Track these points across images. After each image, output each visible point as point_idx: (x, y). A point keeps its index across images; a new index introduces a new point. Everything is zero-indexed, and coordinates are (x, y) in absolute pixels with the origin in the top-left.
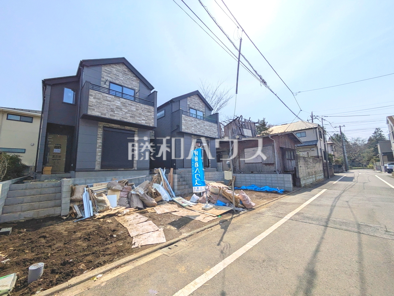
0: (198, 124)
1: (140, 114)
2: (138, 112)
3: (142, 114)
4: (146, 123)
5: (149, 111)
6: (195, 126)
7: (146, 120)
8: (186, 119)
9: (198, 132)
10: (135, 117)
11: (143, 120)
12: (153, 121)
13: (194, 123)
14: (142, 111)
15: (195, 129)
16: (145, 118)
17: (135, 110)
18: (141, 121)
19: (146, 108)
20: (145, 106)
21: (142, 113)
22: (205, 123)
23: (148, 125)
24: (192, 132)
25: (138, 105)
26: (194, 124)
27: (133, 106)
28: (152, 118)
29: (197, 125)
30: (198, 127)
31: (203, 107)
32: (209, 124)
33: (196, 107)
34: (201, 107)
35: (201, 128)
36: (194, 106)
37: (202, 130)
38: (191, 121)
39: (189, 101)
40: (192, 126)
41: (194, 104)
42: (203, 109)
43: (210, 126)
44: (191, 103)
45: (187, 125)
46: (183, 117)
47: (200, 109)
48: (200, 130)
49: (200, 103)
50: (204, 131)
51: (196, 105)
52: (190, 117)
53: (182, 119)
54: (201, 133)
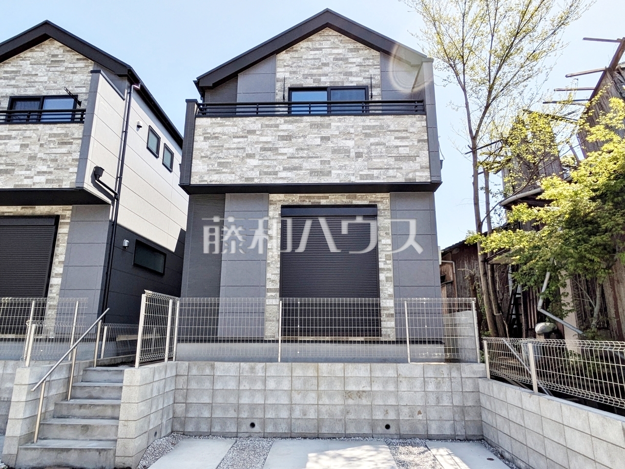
0: (288, 138)
1: (33, 158)
2: (28, 151)
3: (39, 155)
4: (48, 181)
5: (66, 140)
6: (264, 149)
7: (51, 173)
8: (218, 130)
10: (14, 170)
11: (40, 173)
12: (75, 170)
13: (263, 139)
14: (41, 145)
15: (266, 163)
16: (49, 166)
17: (18, 148)
18: (32, 178)
19: (55, 135)
20: (51, 129)
21: (40, 151)
23: (55, 186)
24: (247, 179)
25: (28, 133)
26: (257, 143)
27: (15, 138)
28: (73, 159)
29: (281, 144)
30: (282, 151)
31: (368, 65)
32: (362, 124)
33: (323, 79)
34: (355, 69)
35: (301, 154)
36: (315, 75)
37: (307, 162)
38: (242, 137)
39: (285, 64)
40: (250, 152)
41: (315, 70)
42: (367, 73)
43: (363, 132)
44: (295, 69)
45: (220, 155)
46: (200, 127)
47: (351, 79)
48: (296, 162)
49: (350, 55)
50: (321, 161)
51: (326, 69)
52: (238, 120)
53: (196, 138)
54: (304, 175)
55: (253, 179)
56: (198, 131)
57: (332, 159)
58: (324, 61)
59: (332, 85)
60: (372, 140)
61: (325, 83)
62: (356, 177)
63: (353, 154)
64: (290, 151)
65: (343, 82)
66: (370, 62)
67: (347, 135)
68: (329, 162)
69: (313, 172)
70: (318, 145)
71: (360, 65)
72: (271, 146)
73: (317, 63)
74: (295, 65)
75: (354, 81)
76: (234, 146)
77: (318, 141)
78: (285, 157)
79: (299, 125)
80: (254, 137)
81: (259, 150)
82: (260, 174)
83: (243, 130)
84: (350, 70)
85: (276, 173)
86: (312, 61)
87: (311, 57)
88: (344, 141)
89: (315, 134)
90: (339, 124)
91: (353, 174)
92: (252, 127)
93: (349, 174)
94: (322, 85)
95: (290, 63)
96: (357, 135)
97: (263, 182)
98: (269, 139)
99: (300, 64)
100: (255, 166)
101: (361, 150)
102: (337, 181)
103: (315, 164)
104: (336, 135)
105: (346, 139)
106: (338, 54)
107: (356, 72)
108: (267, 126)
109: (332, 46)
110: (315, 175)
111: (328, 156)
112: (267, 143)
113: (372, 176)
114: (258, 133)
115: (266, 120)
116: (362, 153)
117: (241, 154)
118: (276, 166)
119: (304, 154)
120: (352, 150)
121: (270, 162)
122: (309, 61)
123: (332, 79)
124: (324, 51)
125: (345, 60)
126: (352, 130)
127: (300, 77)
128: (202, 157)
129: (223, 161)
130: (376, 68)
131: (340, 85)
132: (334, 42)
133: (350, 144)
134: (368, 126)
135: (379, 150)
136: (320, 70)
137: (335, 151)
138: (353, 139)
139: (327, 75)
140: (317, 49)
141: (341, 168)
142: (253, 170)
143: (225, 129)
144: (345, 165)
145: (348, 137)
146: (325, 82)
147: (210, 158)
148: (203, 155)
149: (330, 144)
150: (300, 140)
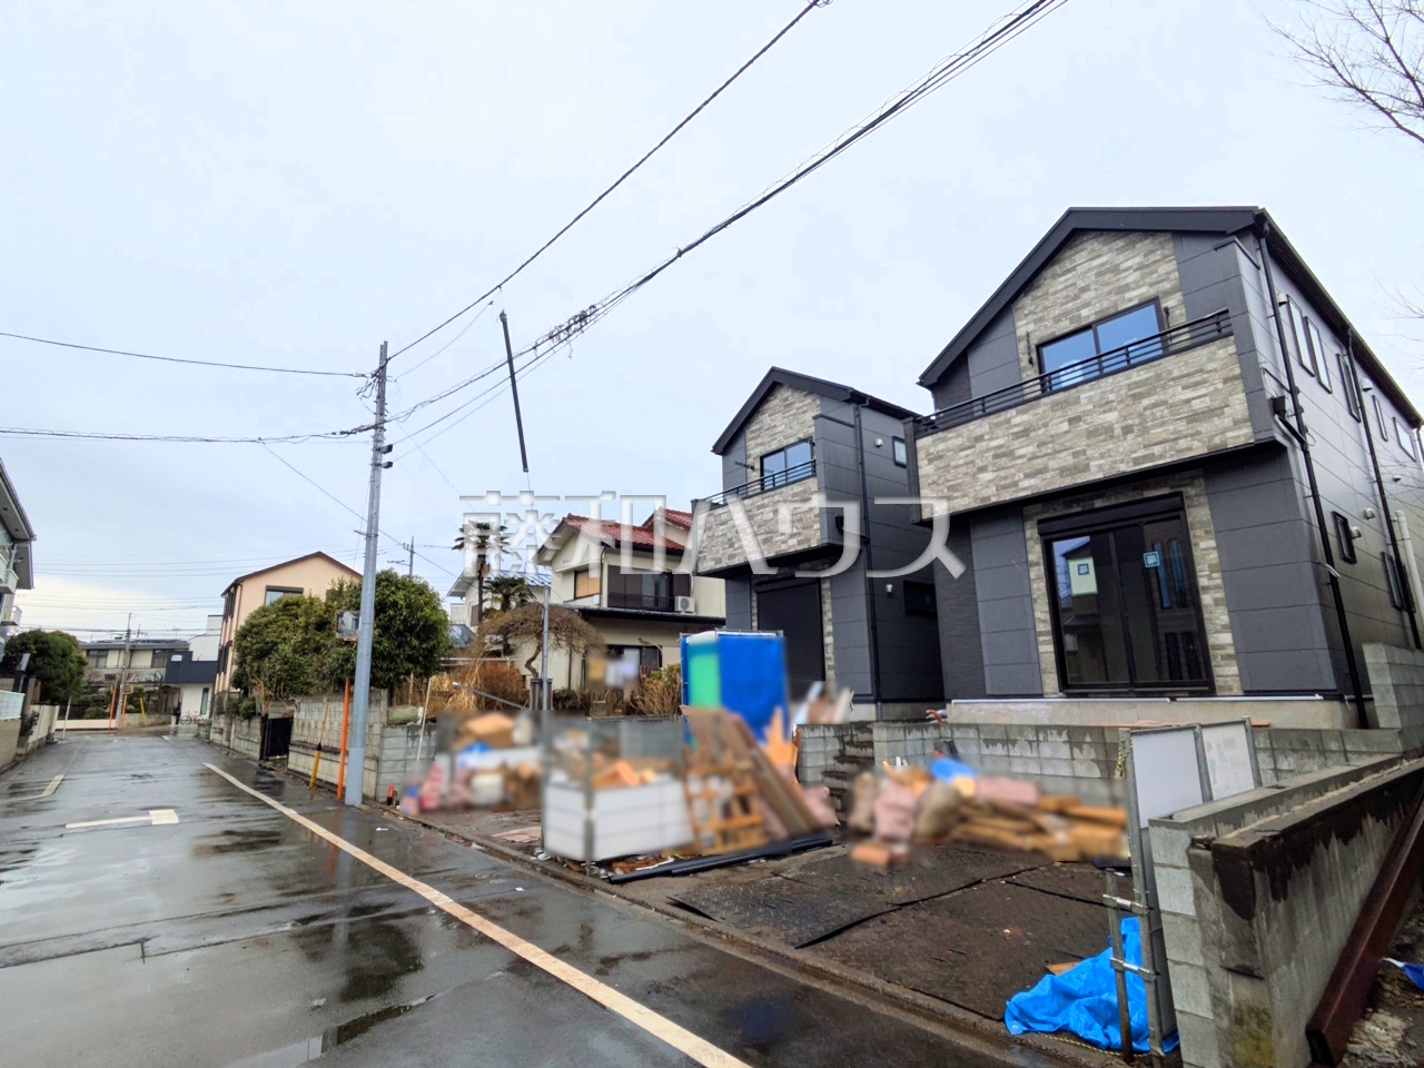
0: (1025, 433)
6: (996, 457)
8: (941, 446)
9: (1025, 484)
13: (994, 443)
15: (1002, 473)
22: (1077, 401)
24: (983, 499)
26: (988, 450)
29: (1017, 443)
30: (1019, 452)
31: (1155, 262)
32: (1127, 382)
33: (1084, 312)
34: (1132, 277)
35: (1044, 450)
36: (1071, 311)
37: (1054, 459)
38: (969, 448)
39: (1026, 312)
40: (981, 464)
41: (1070, 304)
42: (1155, 275)
43: (1130, 393)
44: (1040, 315)
45: (949, 477)
46: (922, 448)
47: (1128, 295)
48: (1039, 463)
49: (1122, 257)
50: (1073, 453)
51: (1086, 296)
52: (963, 429)
53: (920, 463)
54: (1052, 477)
55: (989, 498)
56: (921, 455)
57: (1088, 446)
58: (1081, 284)
59: (1099, 316)
60: (1145, 402)
61: (1088, 317)
62: (1128, 463)
63: (1118, 431)
64: (1031, 449)
65: (1116, 306)
66: (1158, 255)
67: (1105, 406)
68: (1084, 452)
69: (1063, 471)
70: (1067, 432)
71: (1140, 267)
72: (1004, 450)
73: (1072, 292)
74: (1040, 308)
75: (1134, 296)
76: (962, 462)
77: (1065, 426)
78: (1025, 460)
79: (1037, 411)
80: (983, 444)
81: (990, 459)
82: (997, 490)
83: (968, 441)
84: (1125, 282)
85: (1015, 484)
86: (1064, 293)
87: (1062, 286)
88: (1102, 416)
89: (1059, 417)
90: (1092, 393)
91: (1122, 461)
92: (978, 432)
93: (1115, 462)
94: (1084, 323)
95: (1033, 307)
96: (1121, 402)
97: (1002, 499)
98: (1001, 441)
99: (1047, 303)
100: (990, 481)
101: (1130, 422)
102: (1100, 476)
103: (1066, 459)
104: (1090, 411)
105: (1105, 412)
106: (1102, 265)
107: (1135, 282)
108: (998, 425)
109: (1091, 256)
110: (1067, 476)
111: (1082, 444)
112: (1000, 447)
113: (1152, 457)
114: (986, 437)
115: (994, 419)
116: (1132, 426)
117: (971, 469)
118: (1014, 475)
119: (1049, 449)
120: (1116, 426)
121: (1007, 471)
122: (1058, 295)
123: (1098, 307)
124: (1079, 269)
125: (1116, 270)
126: (1112, 397)
127: (1049, 323)
128: (930, 484)
129: (952, 483)
130: (1170, 261)
131: (1112, 311)
132: (1093, 250)
133: (1112, 417)
134: (1136, 383)
135: (1159, 414)
136: (1078, 301)
137: (1091, 434)
138: (1115, 409)
139: (1087, 305)
140: (1069, 271)
141: (1102, 456)
142: (987, 486)
143: (950, 444)
144: (1108, 451)
145: (1107, 407)
146: (1087, 315)
147: (938, 484)
148: (930, 481)
149: (1083, 426)
150: (1040, 432)
